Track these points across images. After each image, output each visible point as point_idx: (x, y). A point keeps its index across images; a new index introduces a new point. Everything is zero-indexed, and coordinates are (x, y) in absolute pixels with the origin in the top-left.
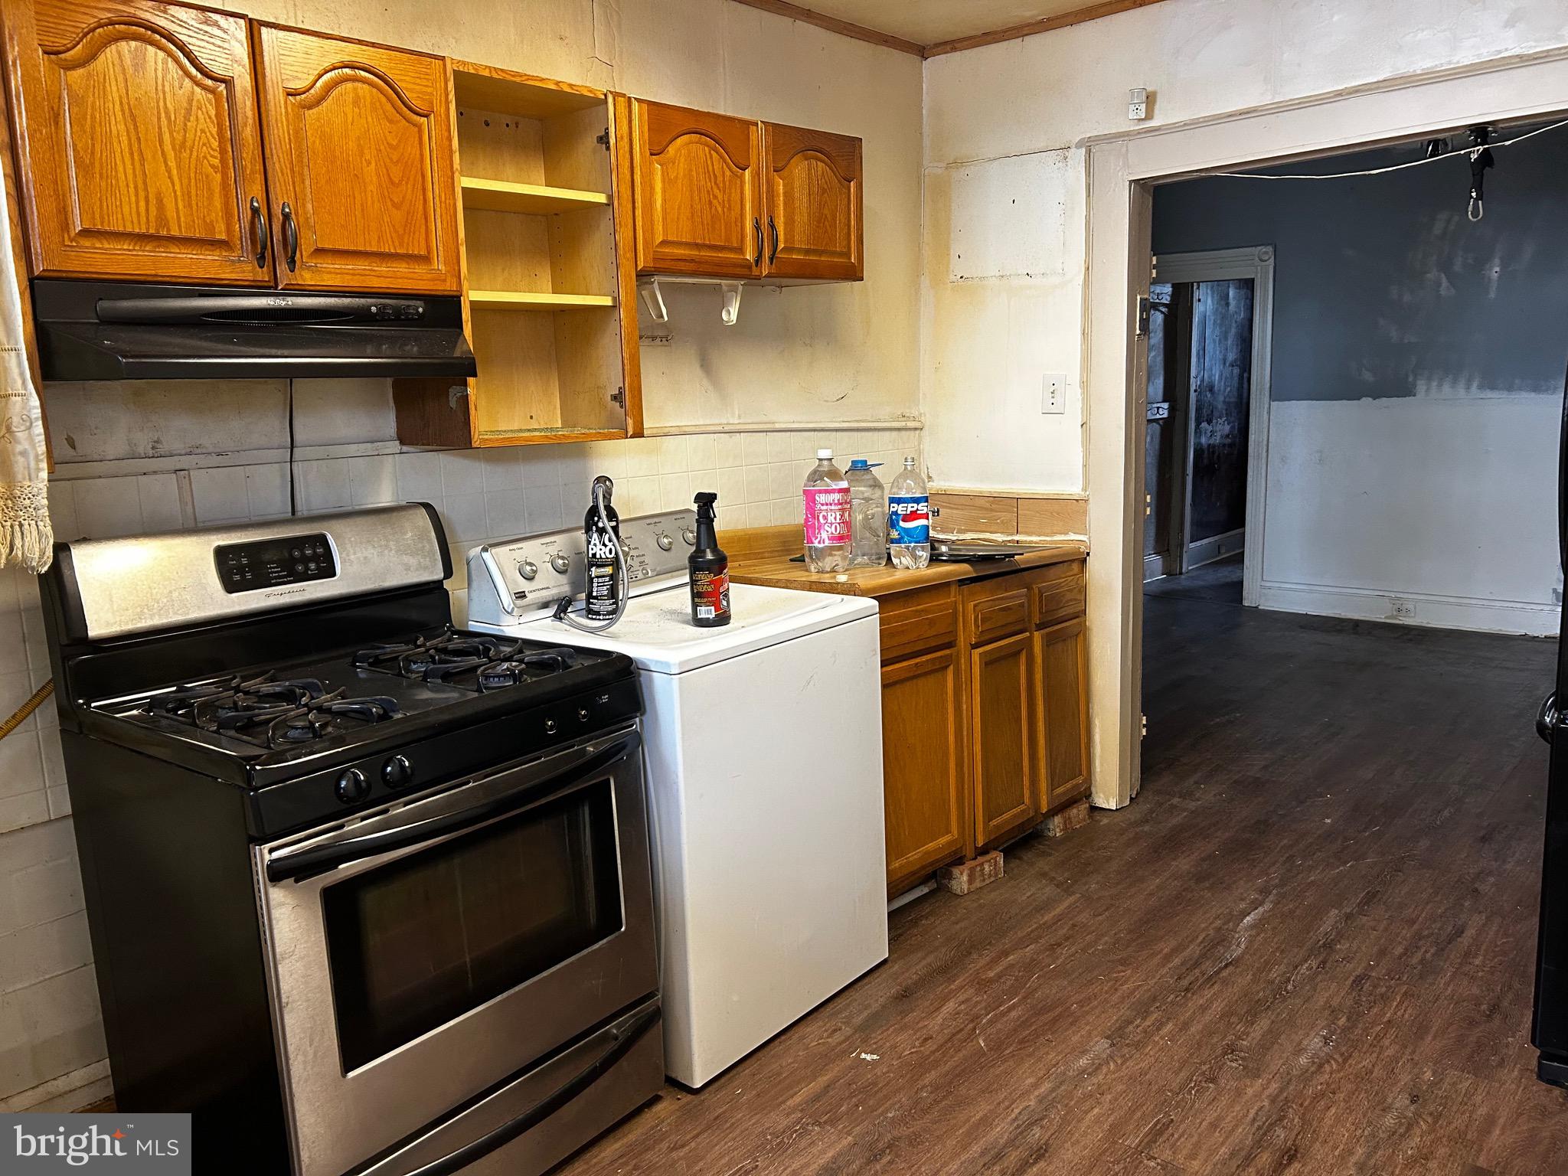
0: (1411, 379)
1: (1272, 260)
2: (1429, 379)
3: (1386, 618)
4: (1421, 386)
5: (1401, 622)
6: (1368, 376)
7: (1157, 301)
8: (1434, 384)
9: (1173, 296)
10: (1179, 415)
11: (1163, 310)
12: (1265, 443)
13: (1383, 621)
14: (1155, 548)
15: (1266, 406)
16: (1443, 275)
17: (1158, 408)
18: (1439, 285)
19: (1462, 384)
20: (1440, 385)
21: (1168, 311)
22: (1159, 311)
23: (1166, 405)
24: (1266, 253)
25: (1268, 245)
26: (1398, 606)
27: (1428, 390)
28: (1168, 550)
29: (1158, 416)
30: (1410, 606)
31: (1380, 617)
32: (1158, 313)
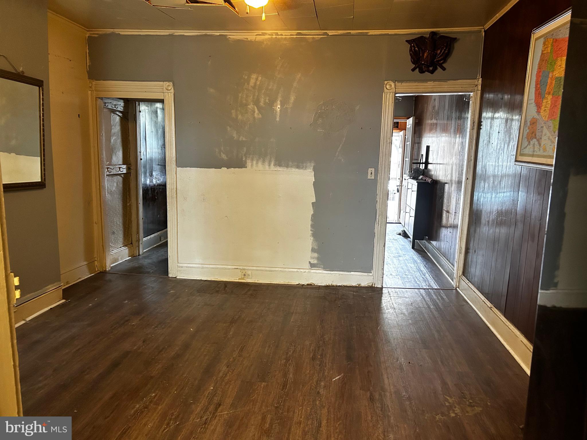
0: (244, 159)
1: (172, 91)
2: (252, 160)
3: (239, 279)
4: (249, 163)
5: (246, 281)
6: (224, 156)
7: (115, 109)
8: (255, 162)
9: (125, 107)
10: (133, 172)
11: (119, 114)
12: (175, 189)
13: (238, 281)
14: (123, 243)
15: (175, 170)
16: (256, 108)
17: (120, 168)
18: (254, 112)
19: (267, 164)
20: (257, 163)
21: (122, 116)
22: (117, 114)
23: (125, 166)
24: (169, 86)
25: (170, 81)
26: (244, 273)
27: (252, 165)
28: (132, 243)
29: (120, 172)
30: (249, 272)
31: (236, 280)
32: (115, 116)
